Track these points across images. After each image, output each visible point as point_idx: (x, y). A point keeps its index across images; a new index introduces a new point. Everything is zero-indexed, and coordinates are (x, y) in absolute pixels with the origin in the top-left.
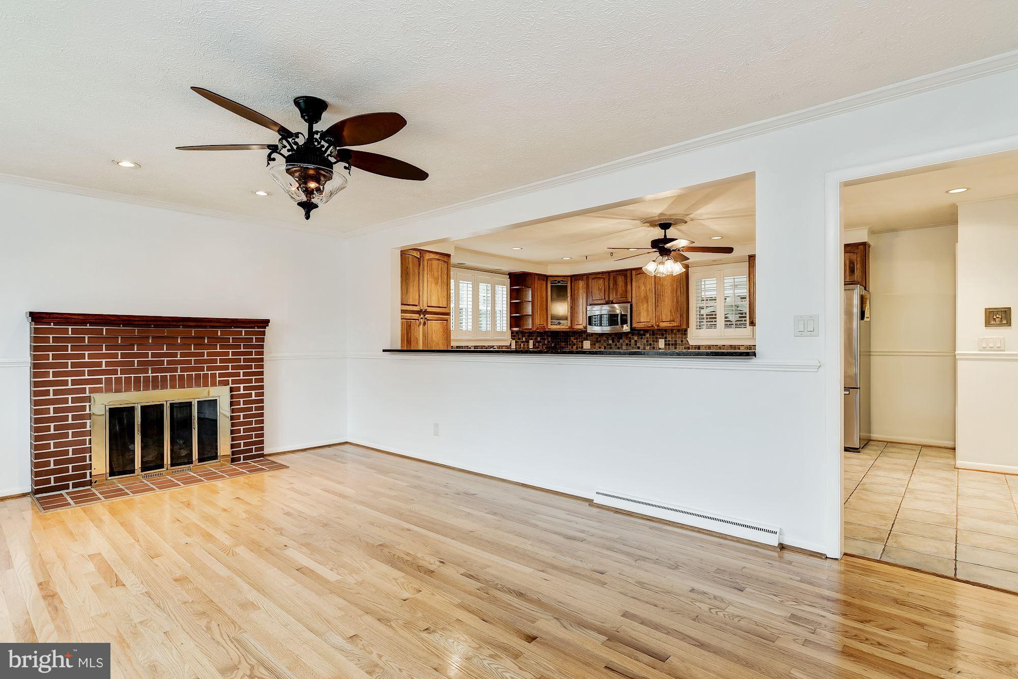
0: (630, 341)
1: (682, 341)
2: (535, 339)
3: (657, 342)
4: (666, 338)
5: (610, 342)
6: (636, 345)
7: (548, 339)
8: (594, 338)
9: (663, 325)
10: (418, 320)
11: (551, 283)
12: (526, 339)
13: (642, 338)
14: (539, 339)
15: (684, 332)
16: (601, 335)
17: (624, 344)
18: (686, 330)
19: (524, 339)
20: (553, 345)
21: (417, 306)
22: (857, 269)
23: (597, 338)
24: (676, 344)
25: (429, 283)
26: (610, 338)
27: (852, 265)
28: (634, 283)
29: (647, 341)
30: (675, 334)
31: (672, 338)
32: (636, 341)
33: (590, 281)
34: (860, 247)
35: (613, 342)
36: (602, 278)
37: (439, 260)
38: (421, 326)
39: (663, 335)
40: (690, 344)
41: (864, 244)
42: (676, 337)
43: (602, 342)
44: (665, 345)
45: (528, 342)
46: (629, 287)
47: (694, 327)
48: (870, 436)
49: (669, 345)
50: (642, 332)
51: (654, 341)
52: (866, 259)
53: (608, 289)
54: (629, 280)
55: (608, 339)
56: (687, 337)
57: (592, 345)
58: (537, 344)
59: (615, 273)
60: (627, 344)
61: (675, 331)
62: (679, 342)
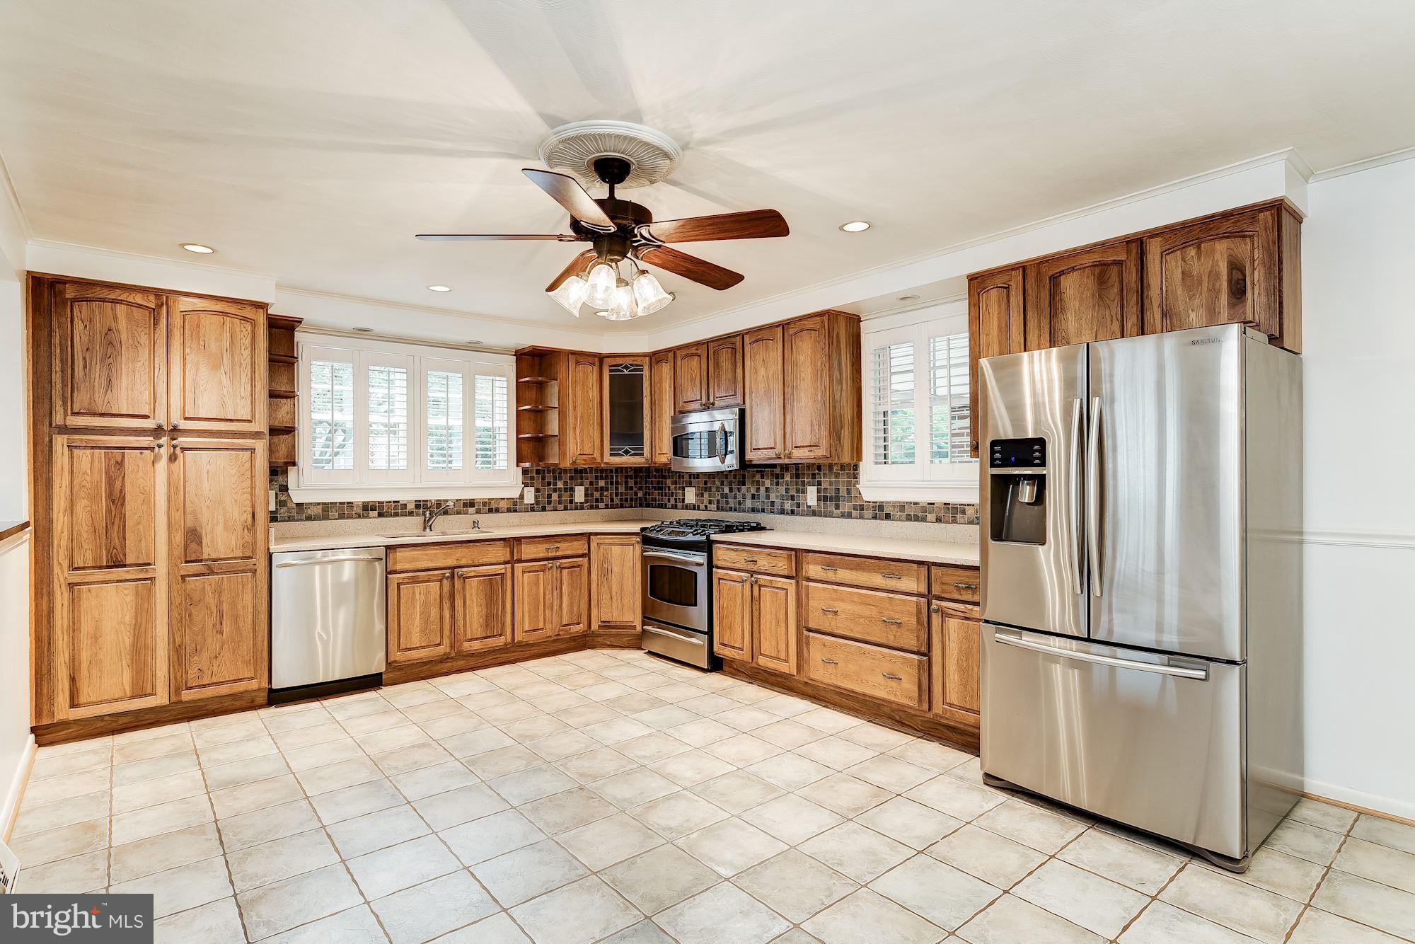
0: (758, 490)
1: (849, 492)
2: (591, 483)
3: (804, 492)
4: (819, 484)
5: (726, 490)
6: (768, 497)
7: (626, 483)
8: (702, 480)
9: (801, 455)
10: (152, 449)
11: (611, 371)
12: (566, 483)
13: (777, 484)
14: (602, 483)
15: (853, 470)
16: (711, 476)
17: (749, 495)
18: (856, 468)
19: (560, 484)
20: (640, 494)
21: (147, 417)
22: (1253, 284)
23: (706, 483)
24: (837, 498)
25: (188, 366)
26: (725, 483)
27: (1237, 275)
28: (747, 363)
29: (787, 490)
30: (837, 476)
31: (831, 483)
32: (767, 488)
33: (679, 363)
34: (1261, 216)
35: (731, 490)
36: (693, 355)
37: (226, 314)
38: (163, 464)
39: (814, 476)
40: (865, 499)
41: (1277, 208)
42: (837, 482)
43: (714, 489)
44: (819, 499)
45: (572, 490)
46: (739, 371)
47: (872, 458)
48: (1302, 783)
49: (825, 499)
50: (777, 471)
51: (798, 491)
52: (1280, 252)
53: (705, 377)
54: (739, 356)
55: (722, 483)
56: (858, 483)
57: (699, 495)
58: (597, 495)
59: (716, 343)
60: (753, 497)
61: (835, 468)
62: (843, 493)
